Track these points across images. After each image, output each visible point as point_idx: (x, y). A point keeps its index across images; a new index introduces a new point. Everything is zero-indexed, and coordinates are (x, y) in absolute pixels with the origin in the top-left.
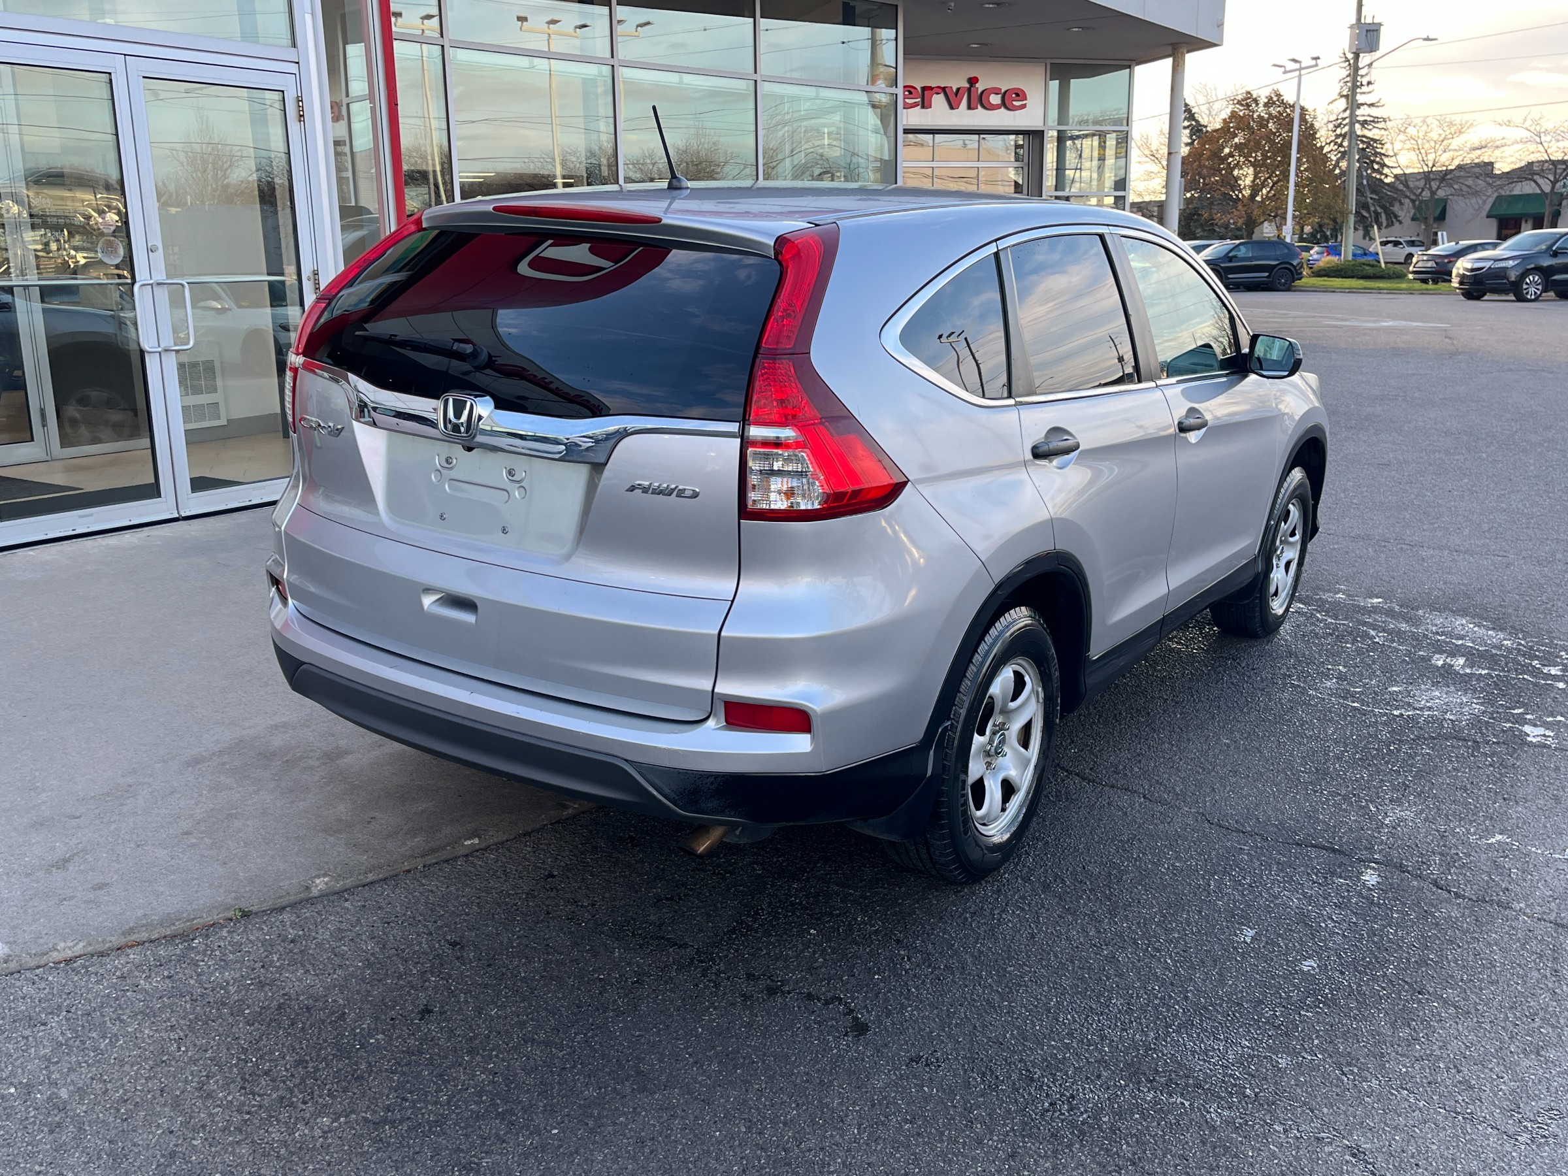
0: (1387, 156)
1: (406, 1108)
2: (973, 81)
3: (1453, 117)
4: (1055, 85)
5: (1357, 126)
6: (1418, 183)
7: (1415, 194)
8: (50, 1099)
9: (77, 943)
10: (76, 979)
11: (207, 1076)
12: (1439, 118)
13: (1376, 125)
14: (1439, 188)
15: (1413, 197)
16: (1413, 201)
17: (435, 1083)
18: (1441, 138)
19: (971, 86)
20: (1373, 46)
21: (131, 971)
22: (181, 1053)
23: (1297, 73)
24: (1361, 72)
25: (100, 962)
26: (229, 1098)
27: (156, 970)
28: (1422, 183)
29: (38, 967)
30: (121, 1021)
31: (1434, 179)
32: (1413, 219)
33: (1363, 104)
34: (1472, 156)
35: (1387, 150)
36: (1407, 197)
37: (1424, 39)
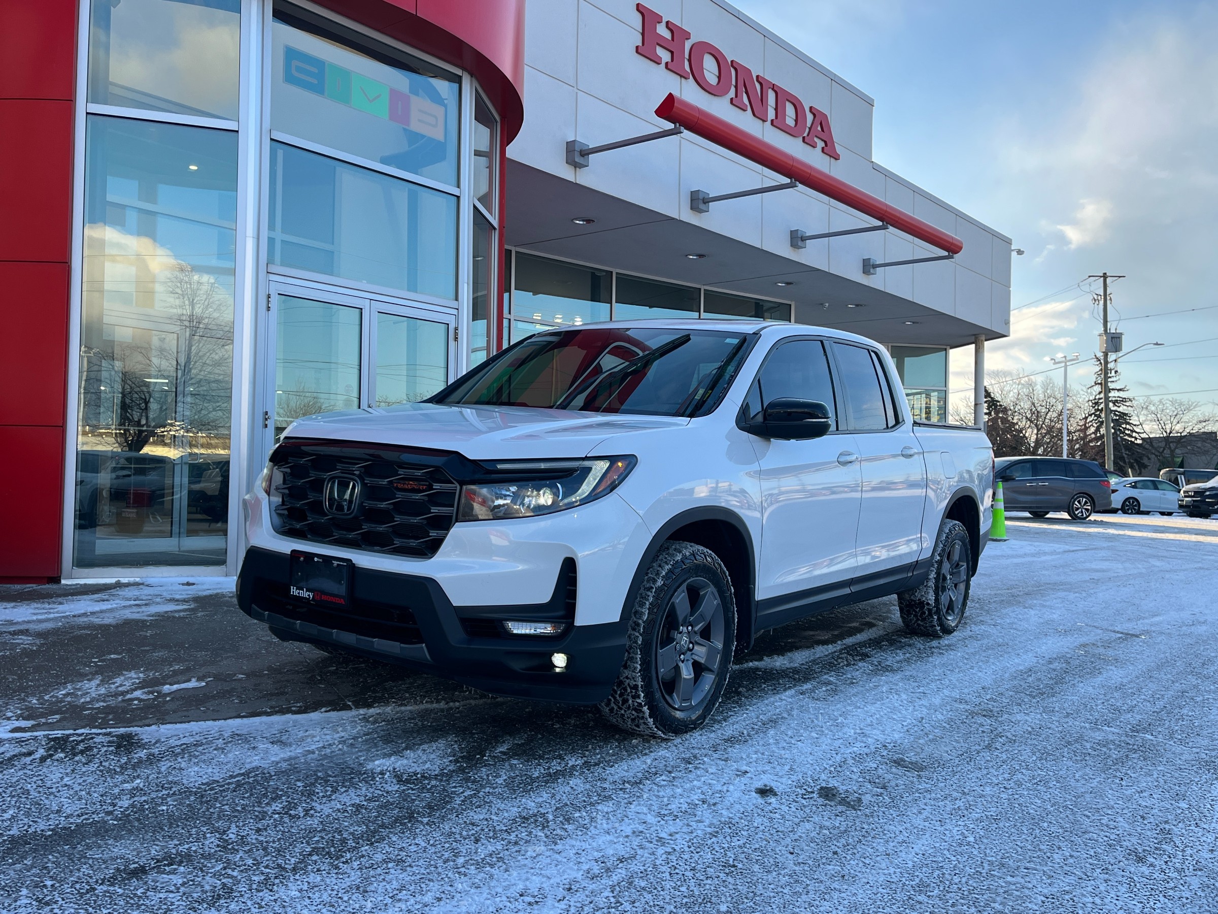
0: (1135, 425)
3: (1182, 399)
5: (1111, 405)
6: (1160, 444)
7: (1159, 452)
12: (1172, 399)
13: (1127, 404)
15: (1157, 453)
16: (1157, 456)
18: (1175, 413)
20: (1117, 348)
23: (1063, 364)
24: (1110, 366)
28: (1163, 444)
31: (1171, 442)
33: (1113, 389)
34: (1200, 426)
35: (1135, 420)
36: (1153, 453)
37: (1155, 344)
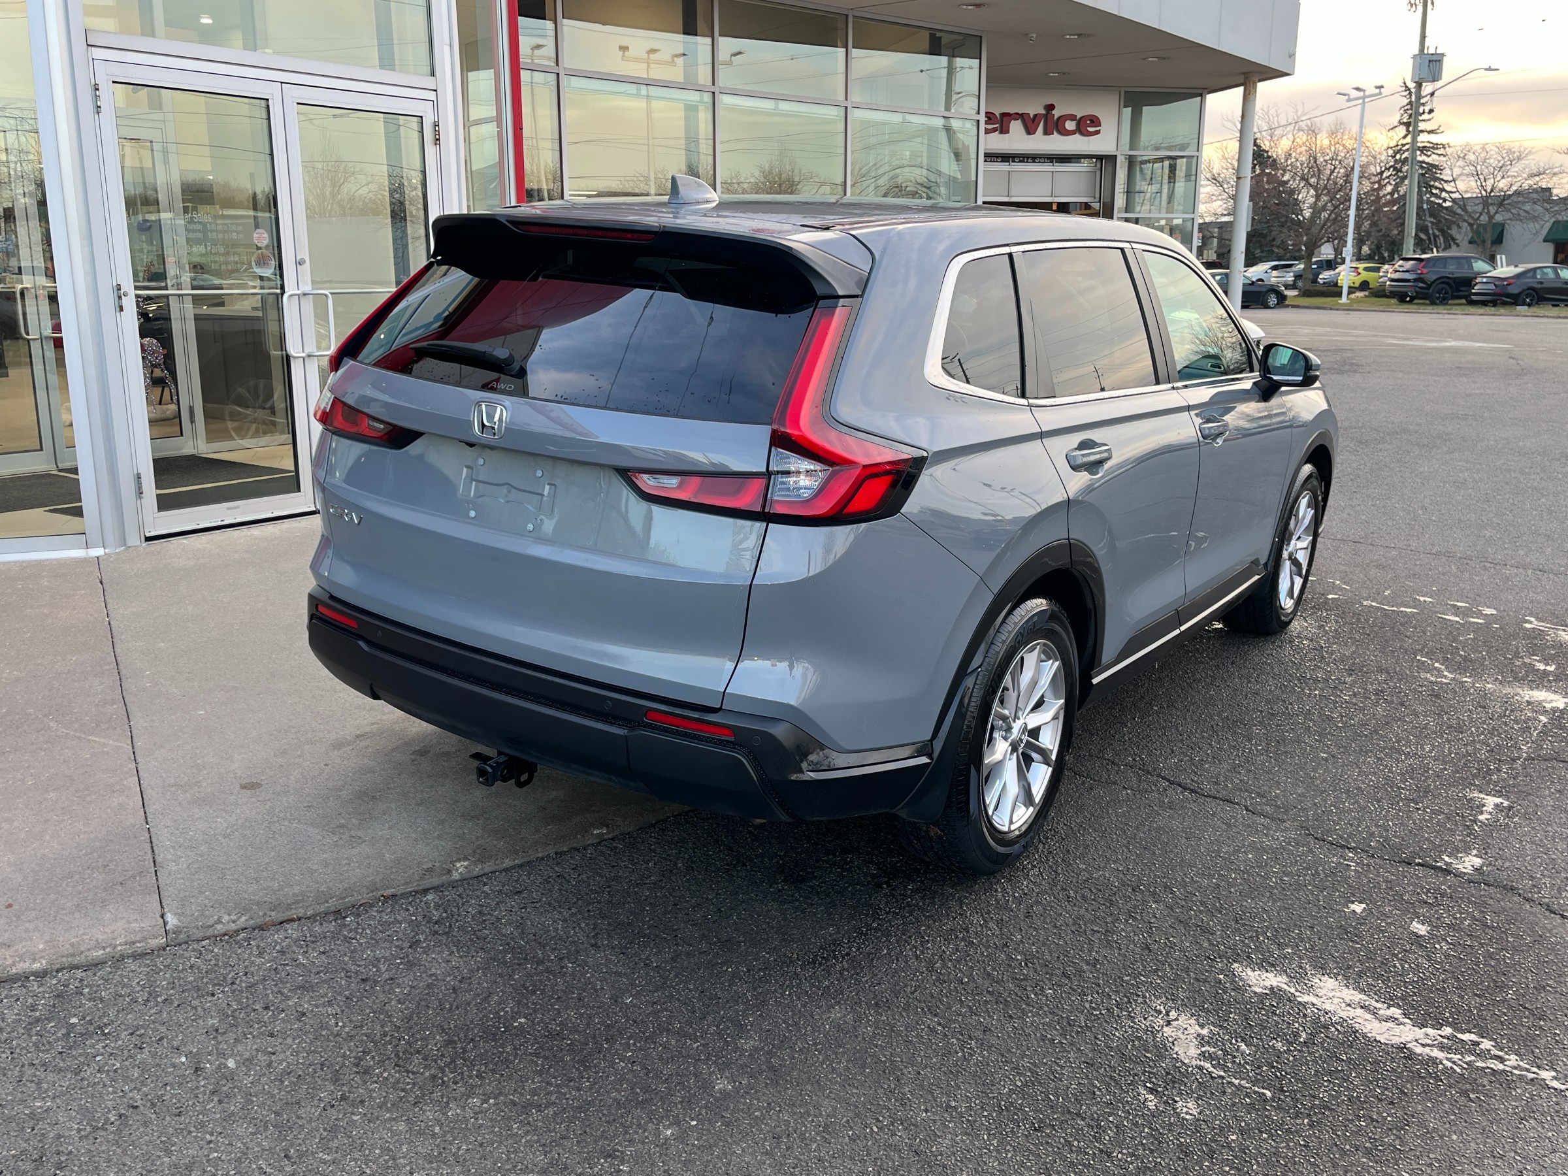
0: (1446, 181)
1: (550, 1093)
2: (1050, 107)
3: (1512, 145)
4: (1127, 112)
6: (1476, 208)
7: (1473, 218)
8: (219, 1068)
9: (240, 917)
10: (239, 951)
11: (363, 1052)
12: (1498, 145)
13: (1439, 152)
14: (1496, 212)
15: (1471, 221)
16: (1471, 225)
17: (578, 1069)
18: (1500, 165)
19: (1048, 113)
20: (1435, 77)
21: (289, 946)
22: (338, 1028)
23: (1361, 101)
24: (1422, 101)
25: (261, 936)
26: (386, 1075)
27: (313, 945)
28: (1479, 208)
29: (204, 939)
30: (282, 994)
31: (1491, 204)
32: (1470, 242)
33: (1422, 131)
34: (1530, 182)
35: (1446, 175)
36: (1465, 221)
37: (1486, 69)
